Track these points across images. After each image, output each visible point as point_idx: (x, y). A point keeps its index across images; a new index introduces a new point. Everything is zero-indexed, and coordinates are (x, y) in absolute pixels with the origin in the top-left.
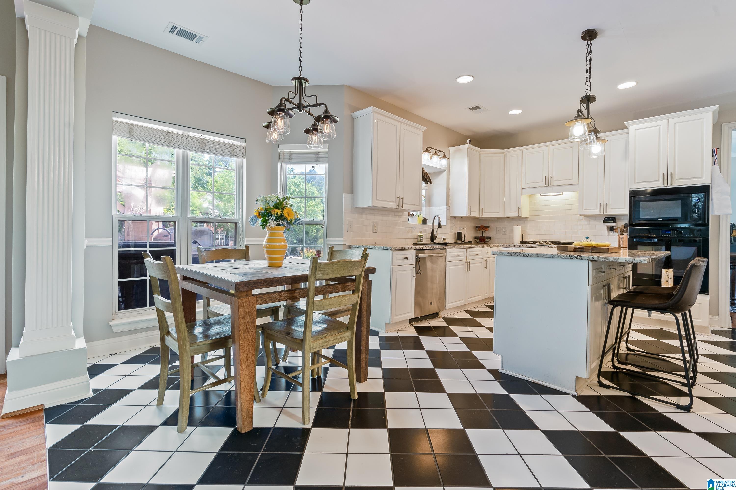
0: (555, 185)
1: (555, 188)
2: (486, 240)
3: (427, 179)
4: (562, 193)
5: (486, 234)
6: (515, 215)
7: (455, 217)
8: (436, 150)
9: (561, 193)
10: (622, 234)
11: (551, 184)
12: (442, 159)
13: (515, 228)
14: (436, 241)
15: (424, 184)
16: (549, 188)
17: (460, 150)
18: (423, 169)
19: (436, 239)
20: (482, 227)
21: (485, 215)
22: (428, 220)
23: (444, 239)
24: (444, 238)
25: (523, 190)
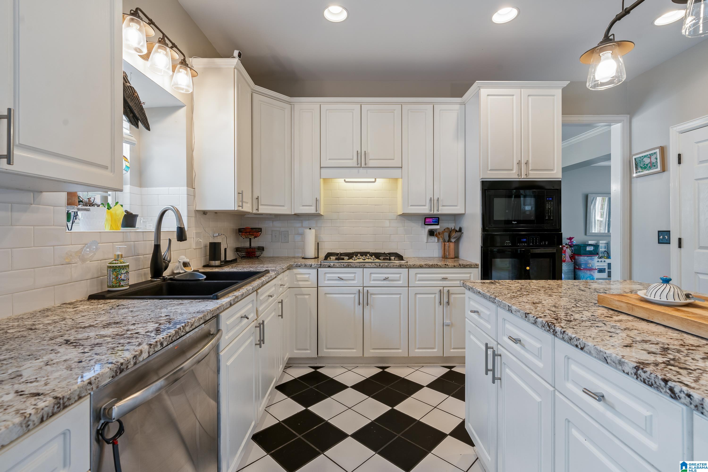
0: (369, 166)
1: (369, 171)
2: (258, 253)
3: (136, 112)
4: (375, 179)
5: (255, 243)
6: (311, 210)
7: (205, 213)
8: (163, 34)
9: (373, 180)
10: (449, 241)
11: (366, 164)
12: (179, 71)
13: (306, 231)
15: (126, 124)
16: (361, 170)
17: (218, 70)
18: (125, 79)
19: (166, 268)
20: (248, 230)
21: (263, 210)
22: (138, 219)
23: (185, 265)
24: (187, 260)
25: (321, 170)
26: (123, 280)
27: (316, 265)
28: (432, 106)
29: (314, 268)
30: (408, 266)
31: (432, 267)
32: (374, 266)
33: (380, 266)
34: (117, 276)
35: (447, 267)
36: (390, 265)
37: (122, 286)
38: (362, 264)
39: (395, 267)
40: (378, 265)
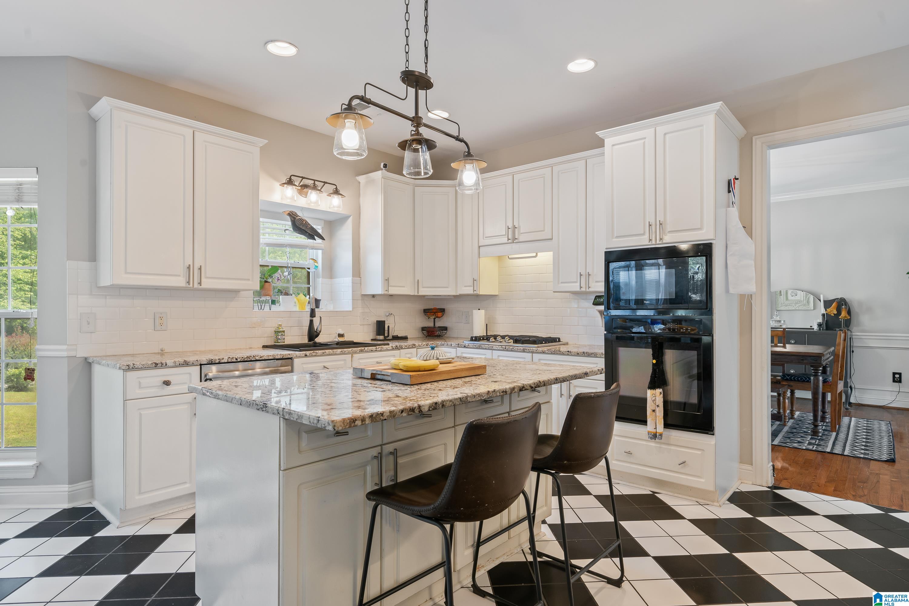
0: (521, 240)
2: (440, 333)
4: (536, 254)
5: (440, 323)
6: (469, 291)
7: (373, 296)
8: (314, 180)
9: (534, 254)
11: (516, 239)
12: (334, 198)
13: (475, 312)
14: (318, 340)
16: (516, 246)
17: (373, 181)
19: (318, 337)
20: (435, 311)
21: (423, 292)
23: (339, 336)
24: (341, 332)
25: (480, 249)
26: (280, 339)
27: (455, 345)
28: (585, 160)
29: (454, 347)
30: (531, 351)
31: (554, 353)
32: (501, 349)
33: (505, 348)
34: (276, 337)
35: (570, 354)
36: (514, 349)
37: (279, 343)
38: (491, 346)
39: (519, 350)
40: (504, 348)
